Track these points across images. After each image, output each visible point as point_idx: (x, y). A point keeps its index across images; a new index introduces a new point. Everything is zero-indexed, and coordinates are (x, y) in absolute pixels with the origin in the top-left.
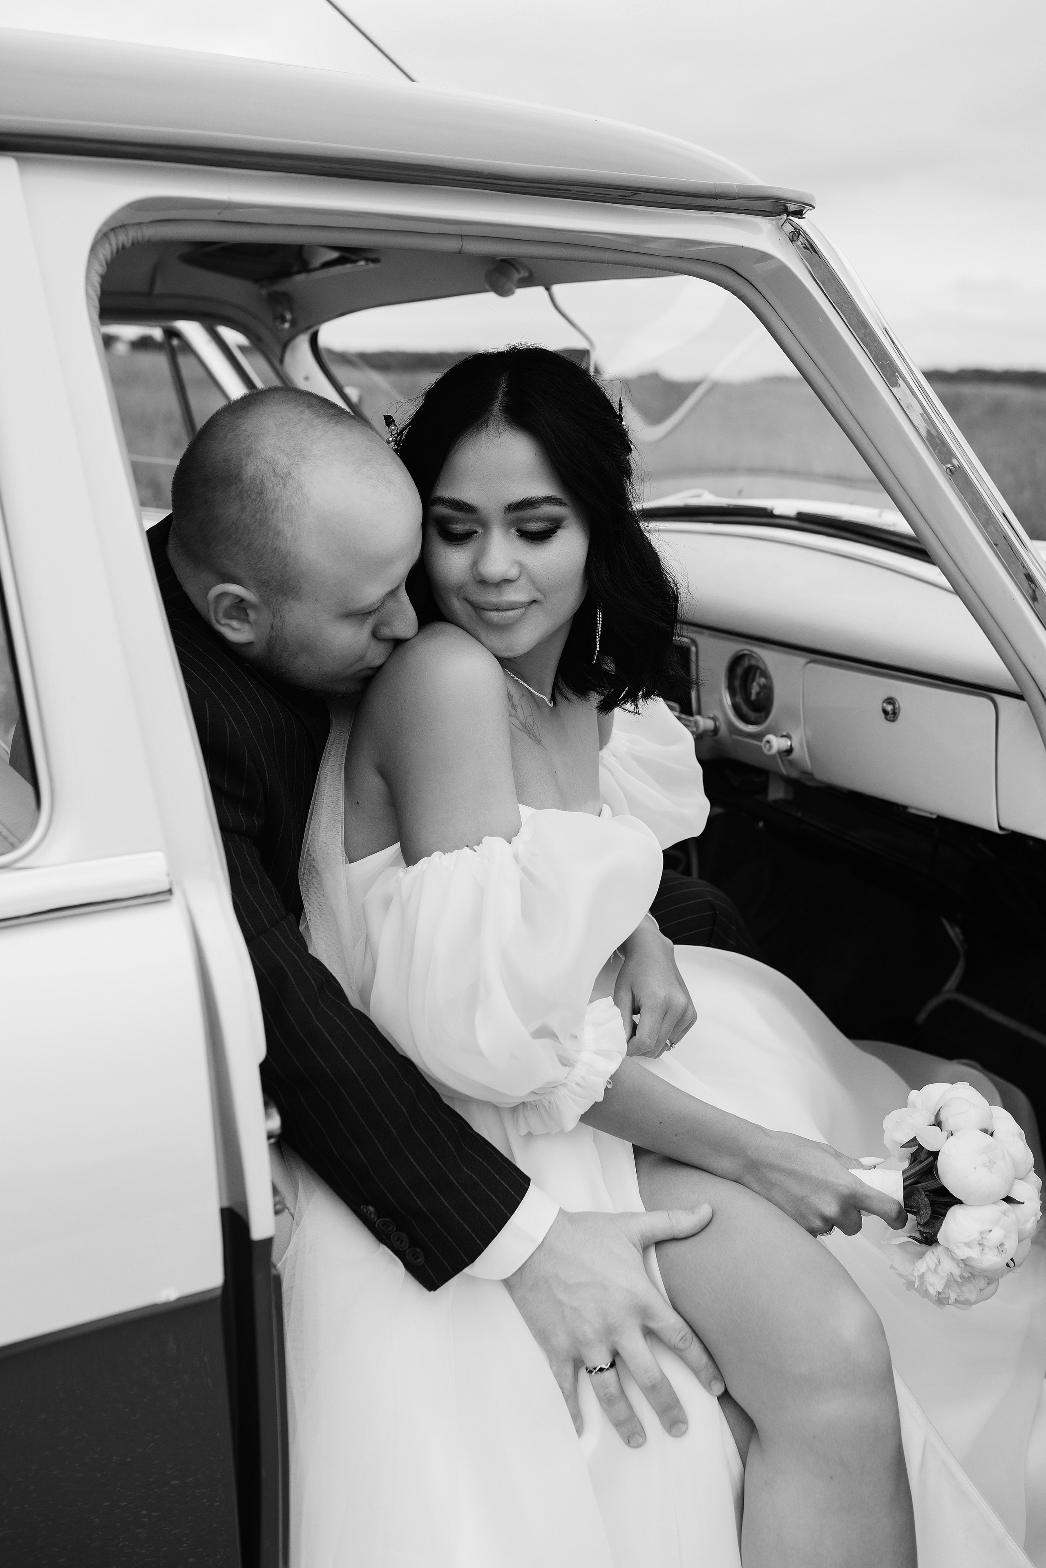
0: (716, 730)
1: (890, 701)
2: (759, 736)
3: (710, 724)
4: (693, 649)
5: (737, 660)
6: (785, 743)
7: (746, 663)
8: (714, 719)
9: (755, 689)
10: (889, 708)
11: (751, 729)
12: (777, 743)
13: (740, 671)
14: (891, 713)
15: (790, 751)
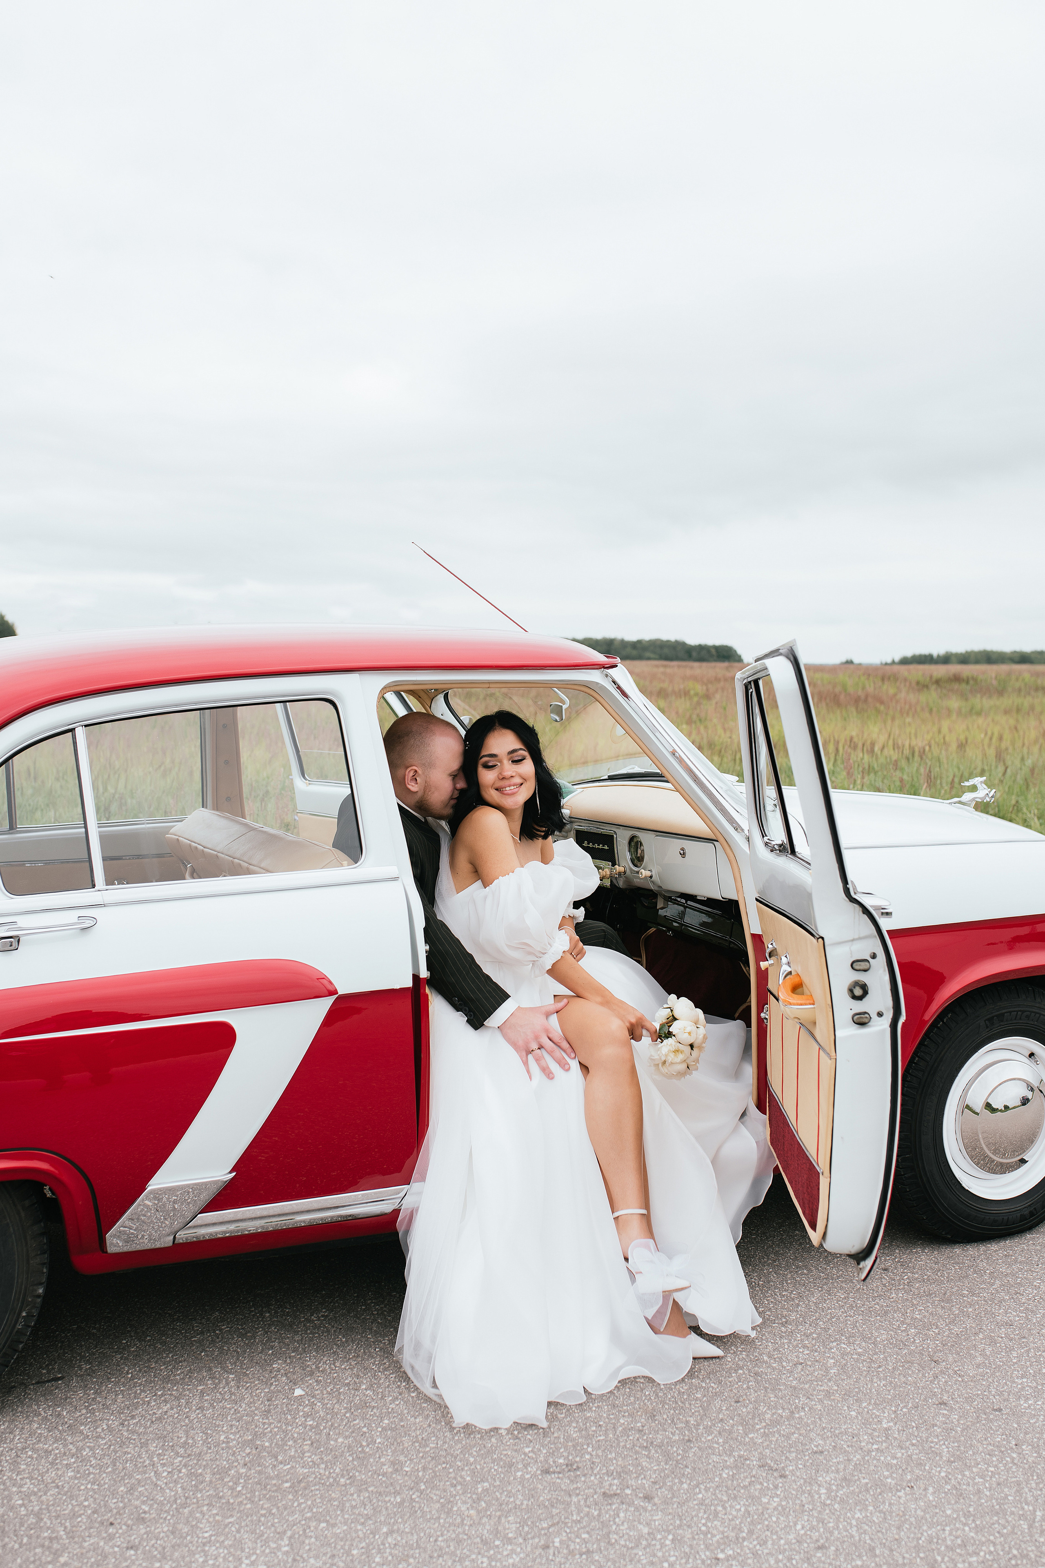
0: (625, 872)
1: (683, 849)
2: (638, 872)
3: (622, 869)
4: (615, 836)
5: (632, 839)
6: (648, 873)
7: (635, 840)
8: (624, 867)
9: (639, 851)
10: (682, 852)
11: (636, 869)
12: (645, 873)
13: (633, 844)
14: (683, 855)
15: (651, 877)
